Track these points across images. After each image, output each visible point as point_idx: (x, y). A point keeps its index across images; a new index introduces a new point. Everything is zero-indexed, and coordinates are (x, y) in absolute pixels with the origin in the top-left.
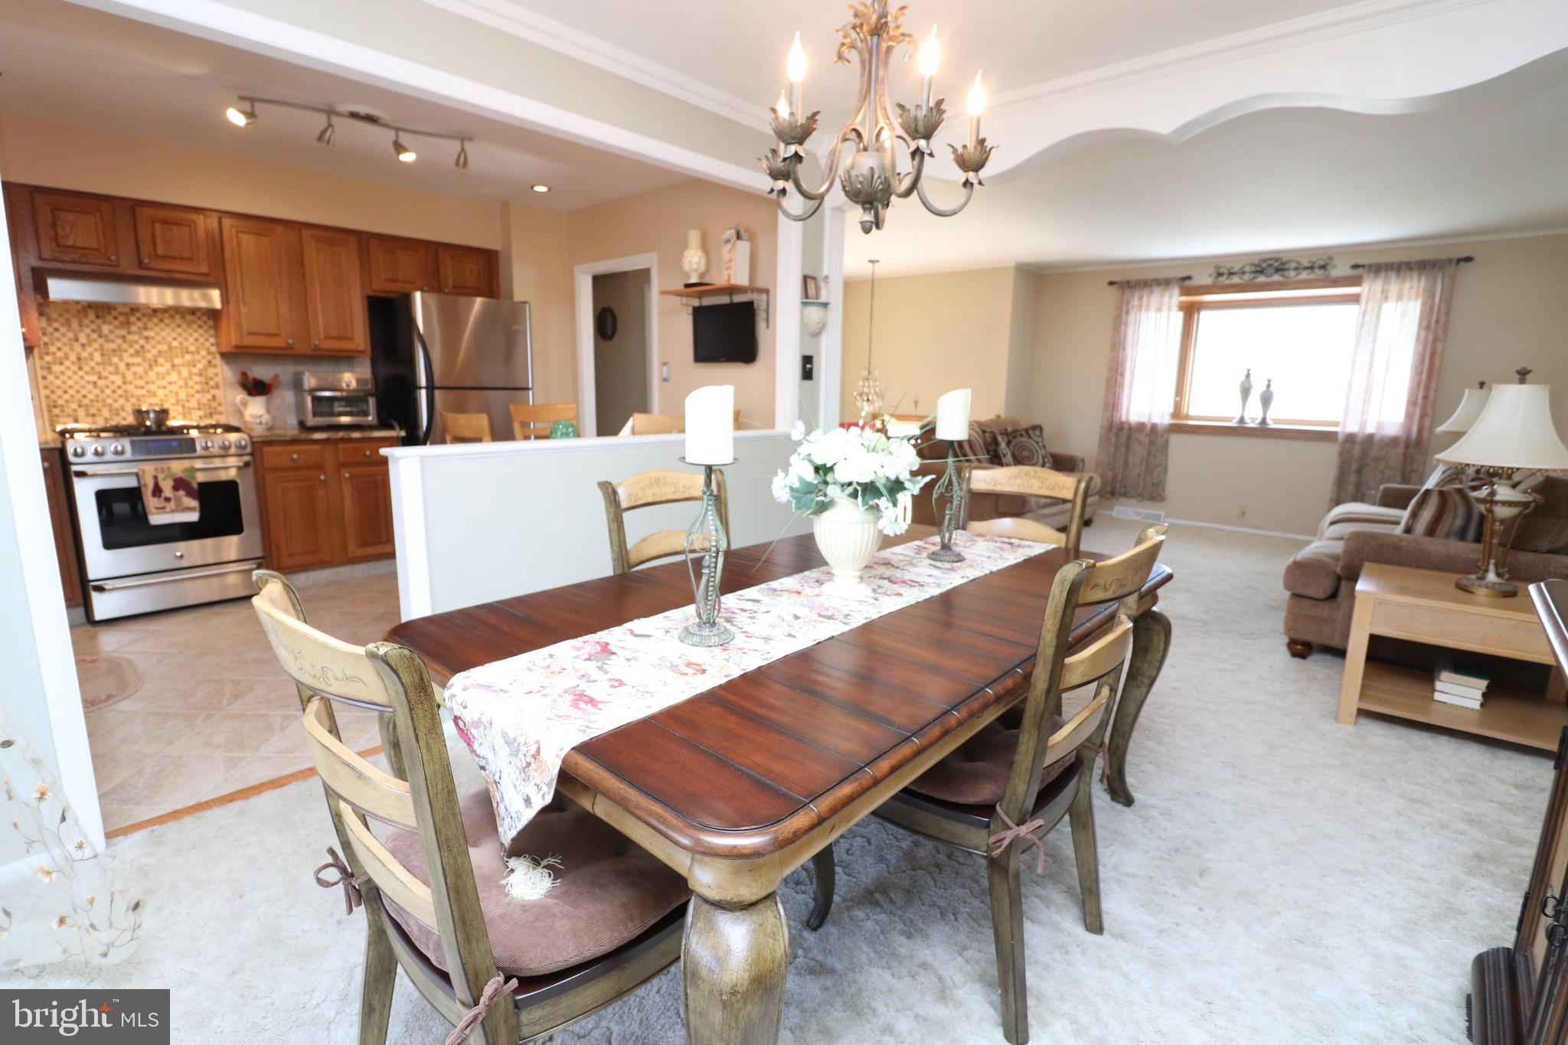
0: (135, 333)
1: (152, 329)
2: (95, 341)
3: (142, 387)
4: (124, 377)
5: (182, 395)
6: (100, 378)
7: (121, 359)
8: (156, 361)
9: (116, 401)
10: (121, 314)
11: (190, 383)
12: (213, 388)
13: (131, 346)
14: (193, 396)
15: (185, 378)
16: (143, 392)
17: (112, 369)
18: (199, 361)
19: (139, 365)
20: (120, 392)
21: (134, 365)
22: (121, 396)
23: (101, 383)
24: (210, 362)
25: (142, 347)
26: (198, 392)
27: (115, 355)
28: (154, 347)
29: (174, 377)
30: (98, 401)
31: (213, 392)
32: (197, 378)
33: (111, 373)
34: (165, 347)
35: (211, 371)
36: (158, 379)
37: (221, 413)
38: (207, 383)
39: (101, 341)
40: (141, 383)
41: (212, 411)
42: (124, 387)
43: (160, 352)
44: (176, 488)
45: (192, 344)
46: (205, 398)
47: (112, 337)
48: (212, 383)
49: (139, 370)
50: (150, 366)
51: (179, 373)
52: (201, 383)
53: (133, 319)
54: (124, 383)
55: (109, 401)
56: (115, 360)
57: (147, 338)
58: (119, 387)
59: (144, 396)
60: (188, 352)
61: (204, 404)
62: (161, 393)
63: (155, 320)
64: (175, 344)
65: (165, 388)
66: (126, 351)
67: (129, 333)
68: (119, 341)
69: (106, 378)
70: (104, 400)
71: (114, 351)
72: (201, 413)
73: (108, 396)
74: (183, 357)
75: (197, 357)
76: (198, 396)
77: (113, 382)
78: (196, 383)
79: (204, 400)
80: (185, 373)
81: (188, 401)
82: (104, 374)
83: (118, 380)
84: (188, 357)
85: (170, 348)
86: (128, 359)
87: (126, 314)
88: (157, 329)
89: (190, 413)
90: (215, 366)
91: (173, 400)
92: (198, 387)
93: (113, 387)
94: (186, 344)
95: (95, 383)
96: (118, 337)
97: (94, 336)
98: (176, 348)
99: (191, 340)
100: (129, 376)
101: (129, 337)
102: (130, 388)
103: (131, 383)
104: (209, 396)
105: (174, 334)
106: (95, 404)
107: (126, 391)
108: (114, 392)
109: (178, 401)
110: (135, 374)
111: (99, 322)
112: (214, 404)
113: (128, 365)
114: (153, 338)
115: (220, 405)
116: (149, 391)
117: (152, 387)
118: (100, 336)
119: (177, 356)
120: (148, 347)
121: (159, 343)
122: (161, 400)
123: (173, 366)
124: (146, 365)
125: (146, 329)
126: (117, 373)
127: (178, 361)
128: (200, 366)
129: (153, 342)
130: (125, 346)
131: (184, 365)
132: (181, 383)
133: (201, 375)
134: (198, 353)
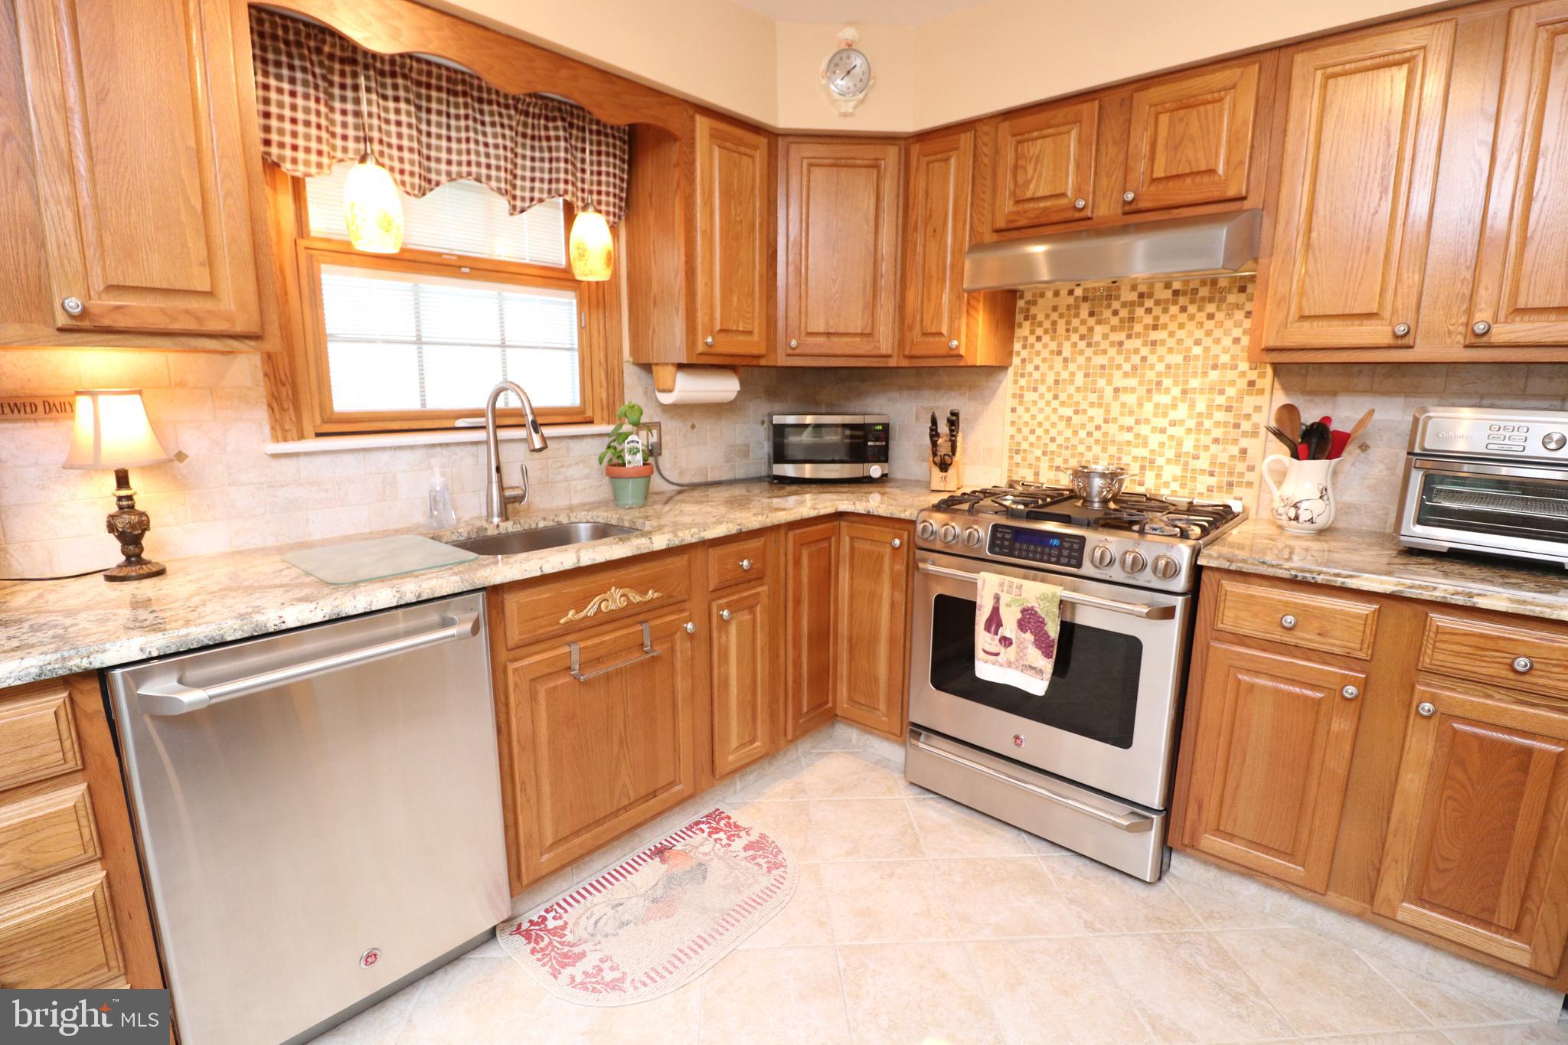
0: (1138, 335)
1: (1165, 326)
2: (1082, 352)
3: (1130, 429)
4: (1108, 411)
5: (1188, 446)
6: (1076, 412)
7: (1109, 382)
8: (1159, 384)
9: (1089, 448)
10: (1124, 305)
11: (1207, 424)
12: (1245, 434)
13: (1127, 360)
14: (1206, 448)
15: (1200, 415)
16: (1130, 436)
17: (1093, 397)
18: (1233, 383)
19: (1133, 390)
20: (1097, 435)
21: (1125, 389)
22: (1097, 442)
23: (1076, 420)
24: (1251, 384)
25: (1144, 359)
26: (1216, 441)
27: (1102, 376)
28: (1161, 359)
29: (1181, 412)
30: (1067, 448)
31: (1244, 443)
32: (1219, 416)
33: (1092, 404)
34: (1177, 359)
35: (1250, 402)
36: (1155, 415)
37: (1250, 484)
38: (1237, 426)
39: (1089, 352)
40: (1129, 421)
41: (1235, 479)
42: (1104, 427)
43: (1168, 367)
44: (1022, 625)
45: (1226, 351)
46: (1225, 454)
47: (1105, 345)
48: (1246, 426)
49: (1130, 399)
50: (1149, 391)
51: (1192, 406)
52: (1226, 424)
53: (1140, 312)
54: (1106, 421)
55: (1081, 449)
56: (1102, 383)
57: (1154, 343)
58: (1098, 428)
59: (1129, 443)
60: (1215, 367)
61: (1223, 465)
62: (1154, 440)
63: (1174, 309)
64: (1197, 350)
65: (1163, 431)
66: (1119, 367)
67: (1129, 337)
68: (1112, 352)
69: (1085, 411)
70: (1074, 447)
71: (1103, 367)
72: (1212, 481)
73: (1081, 442)
74: (1205, 374)
75: (1231, 375)
76: (1214, 448)
77: (1091, 419)
78: (1217, 424)
79: (1223, 458)
80: (1201, 406)
81: (1196, 457)
82: (1084, 405)
83: (1098, 414)
84: (1214, 375)
85: (1186, 359)
86: (1119, 381)
87: (1132, 304)
88: (1172, 326)
89: (1194, 479)
90: (1261, 392)
91: (1170, 453)
92: (1218, 433)
93: (1090, 427)
94: (1216, 350)
95: (1069, 419)
96: (1112, 344)
97: (1082, 345)
98: (1197, 357)
99: (1227, 341)
100: (1115, 410)
101: (1129, 344)
102: (1112, 428)
103: (1115, 420)
104: (1235, 450)
105: (1199, 334)
106: (1064, 452)
107: (1106, 434)
108: (1089, 434)
109: (1178, 455)
110: (1124, 405)
111: (1091, 321)
112: (1240, 467)
113: (1117, 390)
114: (1163, 342)
115: (1251, 468)
116: (1137, 436)
117: (1144, 429)
118: (1089, 345)
119: (1195, 375)
120: (1152, 359)
121: (1170, 350)
122: (1152, 452)
123: (1184, 392)
124: (1142, 390)
125: (1155, 327)
126: (1100, 405)
127: (1194, 383)
128: (1231, 392)
129: (1161, 350)
130: (1119, 359)
131: (1202, 391)
132: (1191, 423)
133: (1229, 409)
134: (1234, 367)
